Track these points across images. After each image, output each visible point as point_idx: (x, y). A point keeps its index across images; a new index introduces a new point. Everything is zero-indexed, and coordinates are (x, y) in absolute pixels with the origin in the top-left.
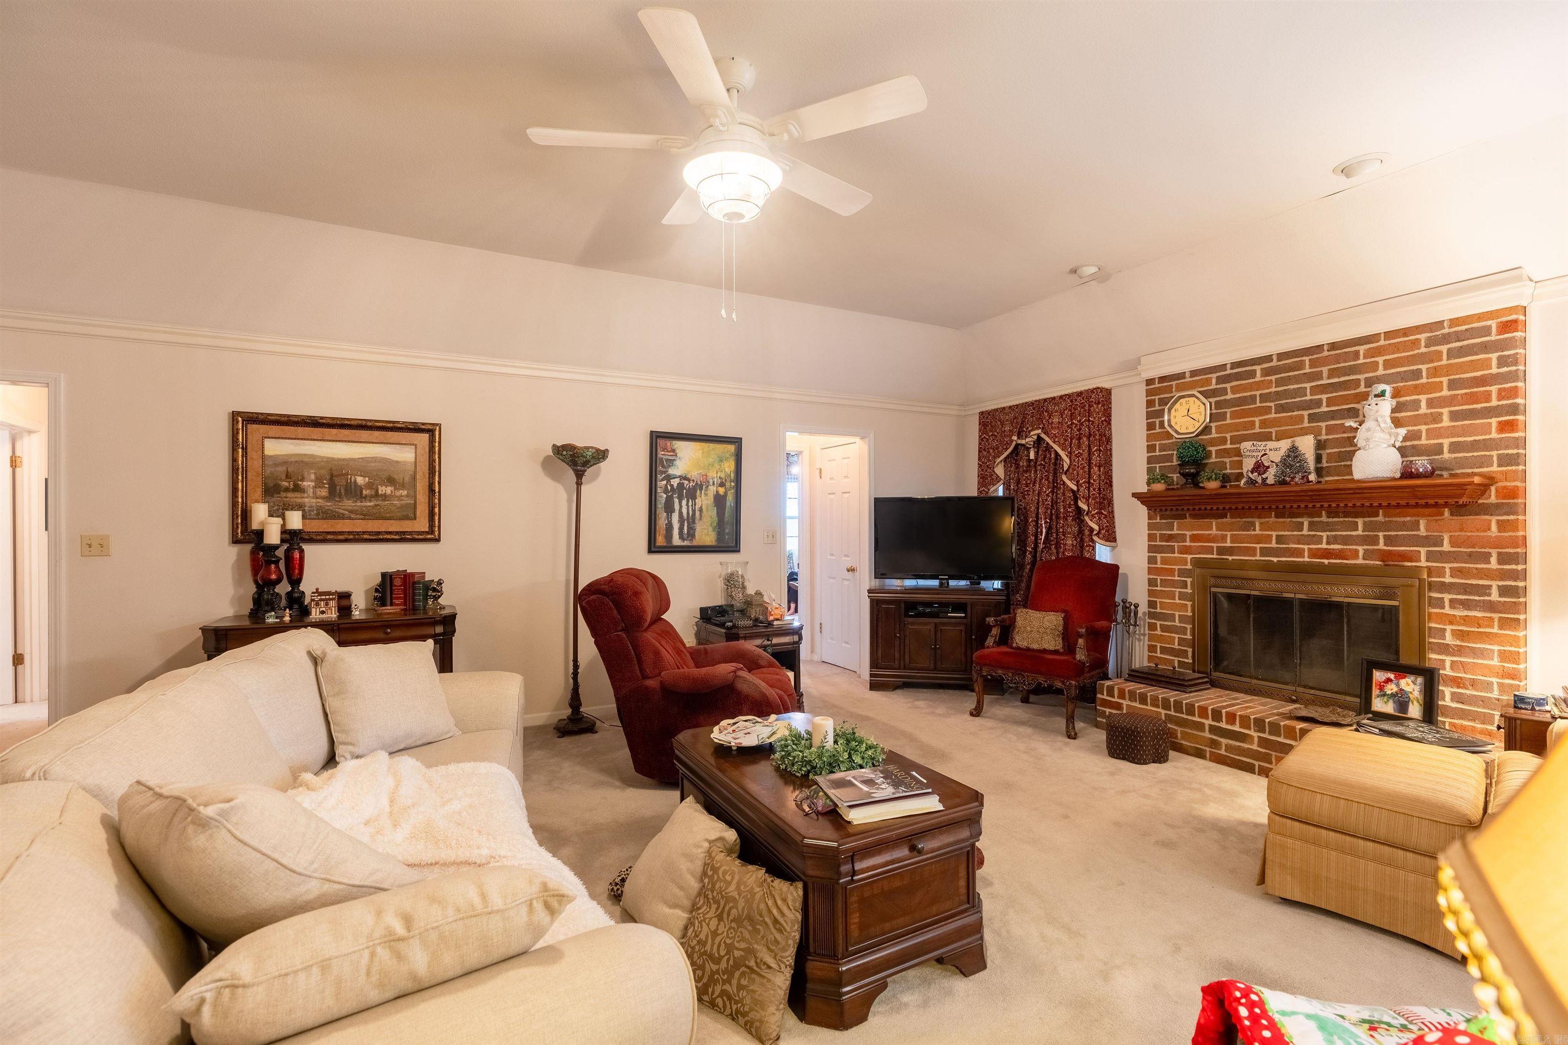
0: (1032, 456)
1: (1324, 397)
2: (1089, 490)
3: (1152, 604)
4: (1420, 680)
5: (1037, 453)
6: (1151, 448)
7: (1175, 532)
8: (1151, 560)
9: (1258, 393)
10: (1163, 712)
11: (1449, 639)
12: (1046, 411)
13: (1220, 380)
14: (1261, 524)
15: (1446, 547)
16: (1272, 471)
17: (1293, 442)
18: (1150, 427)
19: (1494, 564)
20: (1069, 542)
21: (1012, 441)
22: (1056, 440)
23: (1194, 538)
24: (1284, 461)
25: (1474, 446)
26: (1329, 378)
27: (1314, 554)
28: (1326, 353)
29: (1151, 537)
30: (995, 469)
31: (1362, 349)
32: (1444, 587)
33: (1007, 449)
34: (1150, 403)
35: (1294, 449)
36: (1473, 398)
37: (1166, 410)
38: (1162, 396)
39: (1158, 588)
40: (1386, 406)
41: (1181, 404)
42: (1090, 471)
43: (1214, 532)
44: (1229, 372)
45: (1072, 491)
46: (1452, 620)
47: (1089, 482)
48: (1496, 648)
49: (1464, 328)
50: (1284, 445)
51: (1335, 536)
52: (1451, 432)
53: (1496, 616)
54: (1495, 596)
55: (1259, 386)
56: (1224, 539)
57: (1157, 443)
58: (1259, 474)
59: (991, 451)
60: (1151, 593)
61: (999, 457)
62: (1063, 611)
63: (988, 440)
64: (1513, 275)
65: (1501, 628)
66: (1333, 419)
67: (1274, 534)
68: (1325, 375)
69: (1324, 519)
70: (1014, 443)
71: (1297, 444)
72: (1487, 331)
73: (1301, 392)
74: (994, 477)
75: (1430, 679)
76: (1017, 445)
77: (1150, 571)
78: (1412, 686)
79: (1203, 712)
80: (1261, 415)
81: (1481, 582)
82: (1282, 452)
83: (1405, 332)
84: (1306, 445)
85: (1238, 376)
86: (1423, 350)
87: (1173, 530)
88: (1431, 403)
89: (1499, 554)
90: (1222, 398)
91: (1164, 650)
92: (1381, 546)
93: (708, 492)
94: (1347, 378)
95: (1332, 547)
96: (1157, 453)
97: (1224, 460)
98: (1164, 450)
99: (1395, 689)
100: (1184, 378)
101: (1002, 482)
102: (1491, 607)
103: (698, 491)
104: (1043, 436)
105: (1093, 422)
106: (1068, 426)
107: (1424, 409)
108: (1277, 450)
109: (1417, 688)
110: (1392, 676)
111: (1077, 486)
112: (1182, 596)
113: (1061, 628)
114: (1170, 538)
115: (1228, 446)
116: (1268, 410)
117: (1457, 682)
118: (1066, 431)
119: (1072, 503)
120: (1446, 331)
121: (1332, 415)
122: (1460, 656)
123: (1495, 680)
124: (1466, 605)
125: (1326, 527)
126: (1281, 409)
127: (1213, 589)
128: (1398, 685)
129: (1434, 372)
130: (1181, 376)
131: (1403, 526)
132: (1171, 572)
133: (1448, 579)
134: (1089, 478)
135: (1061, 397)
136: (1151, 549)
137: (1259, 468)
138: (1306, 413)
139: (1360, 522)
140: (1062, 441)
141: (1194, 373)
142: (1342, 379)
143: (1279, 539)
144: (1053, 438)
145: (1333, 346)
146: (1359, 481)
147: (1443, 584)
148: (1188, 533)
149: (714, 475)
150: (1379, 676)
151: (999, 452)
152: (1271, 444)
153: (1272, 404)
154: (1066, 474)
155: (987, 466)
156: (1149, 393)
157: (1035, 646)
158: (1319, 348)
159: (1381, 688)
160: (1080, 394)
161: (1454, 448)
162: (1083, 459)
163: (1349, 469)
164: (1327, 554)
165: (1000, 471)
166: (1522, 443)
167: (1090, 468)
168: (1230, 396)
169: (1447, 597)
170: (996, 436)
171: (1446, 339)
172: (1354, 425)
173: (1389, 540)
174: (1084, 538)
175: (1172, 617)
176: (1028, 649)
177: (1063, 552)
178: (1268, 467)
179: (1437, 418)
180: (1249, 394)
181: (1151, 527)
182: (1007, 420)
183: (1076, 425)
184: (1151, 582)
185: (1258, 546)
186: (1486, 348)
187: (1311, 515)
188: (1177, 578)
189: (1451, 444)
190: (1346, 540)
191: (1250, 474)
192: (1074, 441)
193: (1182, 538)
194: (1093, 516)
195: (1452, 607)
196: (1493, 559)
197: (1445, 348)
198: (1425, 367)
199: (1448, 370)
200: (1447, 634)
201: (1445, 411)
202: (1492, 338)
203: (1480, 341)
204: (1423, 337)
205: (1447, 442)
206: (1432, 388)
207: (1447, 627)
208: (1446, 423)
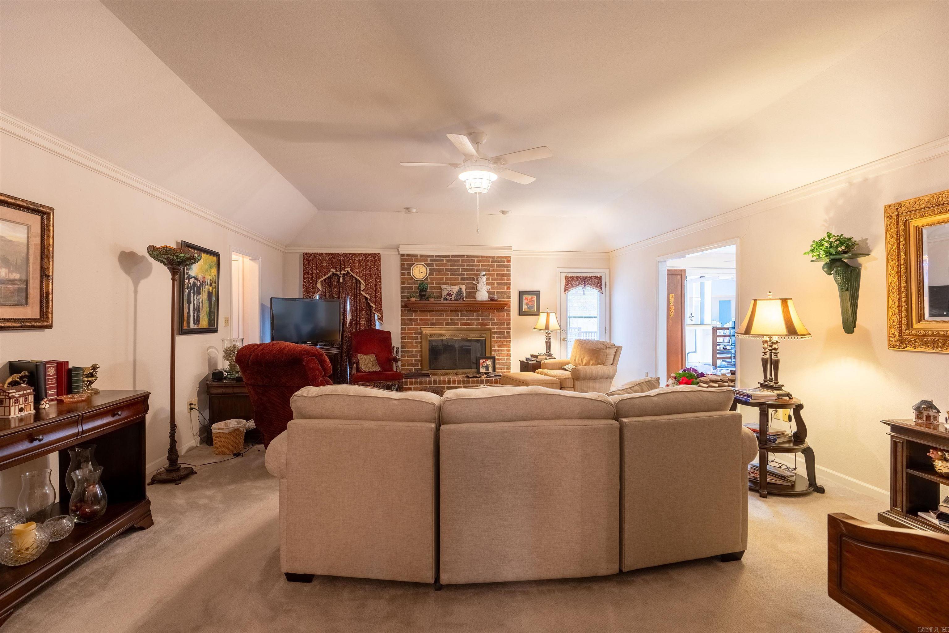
0: (341, 280)
1: (465, 273)
2: (376, 299)
3: (403, 347)
4: (491, 360)
5: (344, 279)
6: (402, 283)
7: (413, 317)
8: (402, 329)
9: (445, 268)
10: (429, 386)
11: (496, 348)
12: (351, 260)
13: (431, 260)
14: (445, 314)
15: (496, 321)
16: (454, 296)
17: (460, 287)
18: (403, 274)
19: (506, 326)
20: (363, 322)
21: (330, 271)
22: (358, 274)
23: (421, 320)
24: (457, 293)
25: (502, 293)
26: (467, 267)
27: (462, 324)
28: (466, 259)
29: (402, 320)
30: (317, 285)
31: (476, 259)
32: (495, 333)
33: (325, 275)
34: (402, 265)
35: (460, 289)
36: (502, 279)
37: (411, 269)
38: (408, 262)
39: (406, 340)
40: (485, 278)
41: (417, 267)
42: (376, 290)
43: (429, 317)
44: (434, 258)
45: (366, 298)
46: (497, 342)
47: (376, 295)
48: (506, 348)
49: (500, 259)
50: (457, 287)
51: (468, 319)
52: (497, 288)
53: (506, 340)
54: (506, 335)
55: (445, 265)
56: (432, 319)
57: (406, 281)
58: (449, 297)
59: (314, 275)
60: (402, 343)
61: (320, 279)
62: (374, 353)
63: (311, 269)
64: (509, 248)
65: (507, 343)
66: (468, 280)
67: (450, 318)
68: (466, 265)
69: (465, 313)
70: (331, 273)
71: (461, 288)
72: (504, 261)
73: (458, 270)
74: (316, 289)
75: (494, 359)
76: (333, 274)
77: (402, 333)
78: (489, 362)
79: (444, 382)
80: (446, 276)
81: (503, 331)
82: (457, 290)
83: (487, 257)
84: (463, 287)
85: (438, 261)
86: (491, 263)
87: (412, 317)
88: (492, 279)
89: (507, 323)
90: (432, 267)
91: (408, 365)
92: (480, 321)
93: (205, 290)
94: (472, 268)
95: (467, 322)
96: (406, 286)
97: (433, 290)
98: (409, 285)
99: (486, 364)
100: (417, 257)
101: (320, 292)
102: (505, 337)
103: (201, 289)
104: (350, 271)
105: (377, 269)
106: (364, 269)
108: (455, 289)
109: (491, 363)
110: (484, 361)
111: (370, 296)
112: (416, 343)
113: (376, 361)
114: (411, 320)
115: (434, 285)
116: (448, 274)
117: (498, 360)
118: (363, 271)
119: (365, 304)
120: (496, 259)
121: (468, 279)
122: (499, 352)
123: (505, 357)
124: (500, 337)
125: (466, 316)
126: (452, 274)
127: (429, 339)
128: (486, 363)
129: (493, 270)
130: (416, 256)
131: (486, 315)
132: (412, 333)
133: (496, 331)
134: (376, 293)
135: (359, 254)
136: (402, 324)
137: (449, 294)
138: (460, 277)
139: (475, 314)
140: (361, 275)
141: (421, 256)
142: (470, 268)
143: (452, 320)
144: (356, 273)
145: (468, 257)
146: (478, 301)
147: (495, 332)
148: (419, 318)
149: (208, 278)
150: (481, 361)
151: (319, 276)
152: (453, 287)
153: (449, 272)
154: (362, 291)
155: (311, 283)
156: (402, 260)
157: (372, 370)
158: (464, 256)
159: (482, 365)
160: (370, 255)
161: (498, 293)
162: (373, 285)
163: (474, 297)
164: (466, 324)
165: (319, 286)
166: (510, 293)
167: (376, 289)
168: (435, 267)
169: (496, 335)
170: (317, 268)
171: (496, 261)
172: (476, 283)
173: (483, 320)
174: (370, 321)
175: (412, 351)
176: (369, 372)
177: (359, 327)
178: (452, 295)
179: (494, 284)
180: (442, 267)
181: (402, 315)
182: (325, 260)
183: (369, 269)
184: (402, 338)
185: (444, 322)
186: (504, 266)
187: (461, 311)
188: (414, 336)
189: (497, 292)
190: (472, 320)
191: (446, 297)
192: (367, 276)
193: (417, 320)
194: (378, 310)
195: (497, 338)
196: (505, 324)
197: (495, 264)
198: (491, 268)
199: (496, 271)
200: (496, 346)
201: (496, 282)
202: (505, 264)
203: (503, 264)
204: (491, 259)
205: (496, 291)
206: (493, 275)
207: (496, 344)
208: (496, 285)
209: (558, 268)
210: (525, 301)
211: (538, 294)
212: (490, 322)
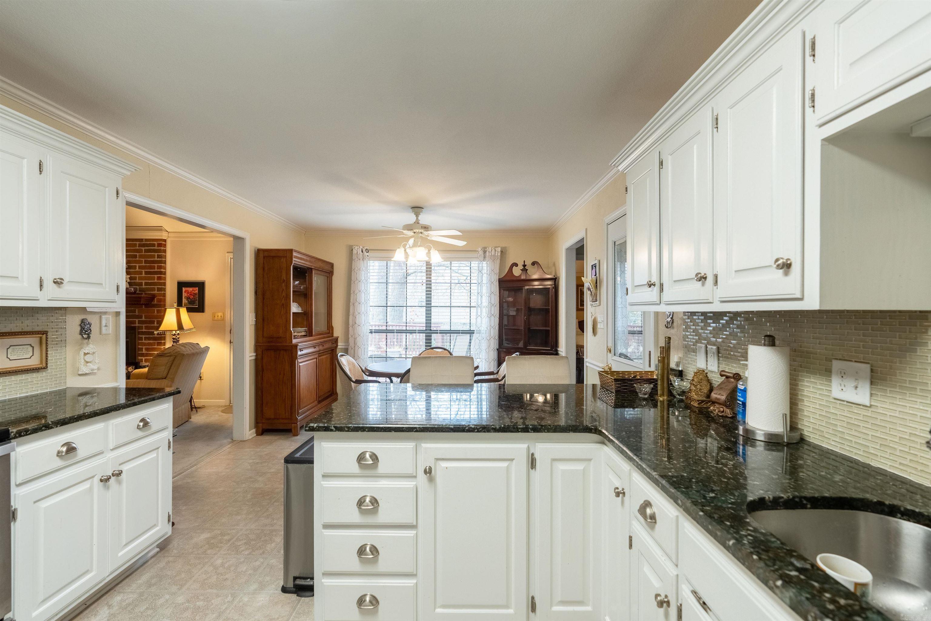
11: (144, 351)
15: (143, 319)
32: (143, 333)
36: (151, 268)
46: (144, 344)
49: (149, 243)
52: (145, 278)
53: (156, 342)
64: (162, 228)
65: (157, 346)
72: (154, 245)
81: (153, 331)
86: (137, 248)
88: (140, 267)
102: (155, 339)
107: (137, 269)
120: (144, 242)
124: (149, 339)
129: (141, 256)
133: (144, 330)
161: (146, 284)
166: (164, 284)
169: (144, 336)
171: (144, 245)
179: (141, 273)
186: (155, 251)
195: (145, 340)
196: (155, 323)
197: (143, 248)
198: (138, 254)
199: (144, 256)
200: (144, 350)
201: (143, 271)
202: (156, 248)
203: (152, 248)
204: (138, 243)
205: (144, 282)
206: (140, 262)
207: (144, 347)
208: (143, 275)
209: (228, 253)
210: (184, 295)
211: (201, 286)
212: (137, 320)
